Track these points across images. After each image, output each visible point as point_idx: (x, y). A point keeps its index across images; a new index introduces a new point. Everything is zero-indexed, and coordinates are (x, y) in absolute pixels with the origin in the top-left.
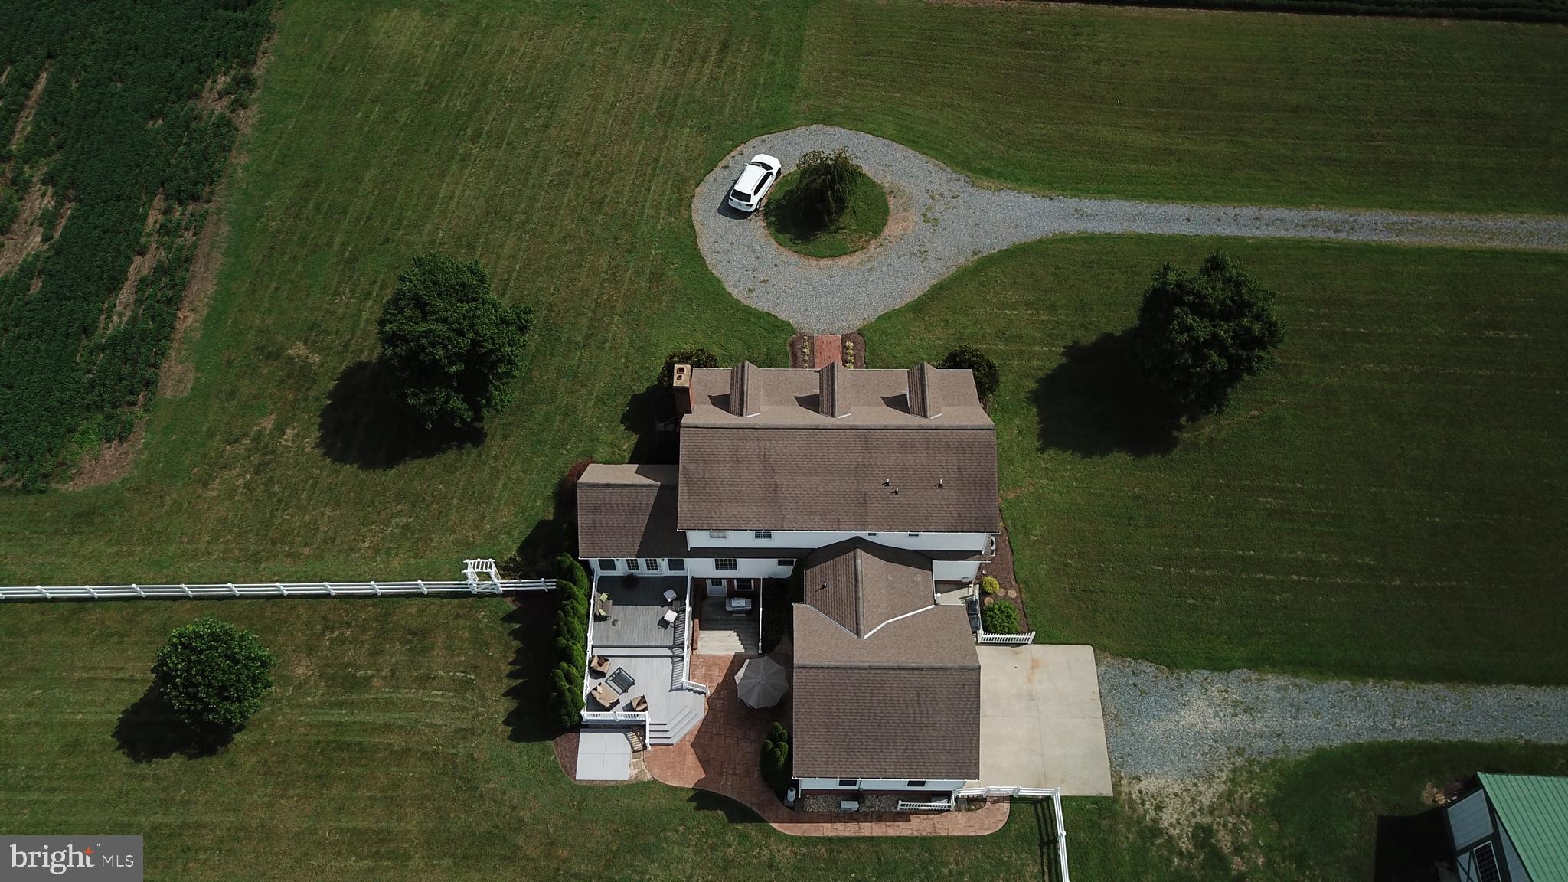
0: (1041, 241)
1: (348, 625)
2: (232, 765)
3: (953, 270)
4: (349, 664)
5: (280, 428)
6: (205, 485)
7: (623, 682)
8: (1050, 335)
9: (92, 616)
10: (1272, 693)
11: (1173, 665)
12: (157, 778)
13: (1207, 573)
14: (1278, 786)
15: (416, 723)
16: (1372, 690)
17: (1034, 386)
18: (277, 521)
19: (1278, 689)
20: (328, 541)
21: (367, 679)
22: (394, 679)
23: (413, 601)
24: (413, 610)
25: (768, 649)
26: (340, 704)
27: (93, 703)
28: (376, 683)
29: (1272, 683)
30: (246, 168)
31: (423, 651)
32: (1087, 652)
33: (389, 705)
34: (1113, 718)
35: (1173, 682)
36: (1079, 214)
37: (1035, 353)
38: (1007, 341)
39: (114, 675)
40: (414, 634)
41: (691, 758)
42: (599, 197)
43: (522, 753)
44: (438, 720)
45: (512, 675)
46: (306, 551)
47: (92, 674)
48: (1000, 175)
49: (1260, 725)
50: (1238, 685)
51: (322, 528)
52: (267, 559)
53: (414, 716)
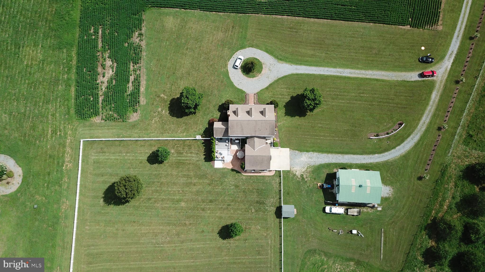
0: (289, 75)
1: (179, 144)
2: (165, 165)
3: (273, 81)
4: (180, 150)
5: (162, 111)
6: (152, 121)
7: (221, 154)
8: (288, 94)
9: (139, 142)
10: (315, 155)
11: (301, 151)
12: (155, 167)
13: (308, 137)
14: (314, 169)
15: (191, 159)
16: (330, 155)
17: (285, 104)
18: (165, 127)
19: (316, 155)
20: (173, 130)
21: (183, 153)
22: (186, 153)
23: (188, 140)
24: (188, 142)
25: (242, 148)
26: (179, 156)
27: (142, 156)
28: (184, 153)
29: (315, 154)
30: (146, 56)
31: (191, 148)
32: (288, 149)
33: (187, 156)
34: (291, 159)
35: (301, 154)
36: (296, 69)
37: (286, 98)
38: (281, 95)
39: (144, 152)
40: (189, 146)
41: (231, 164)
42: (211, 64)
43: (207, 164)
44: (194, 159)
45: (204, 152)
46: (170, 132)
47: (141, 152)
48: (283, 60)
49: (312, 160)
50: (311, 154)
51: (172, 128)
52: (164, 133)
53: (190, 158)
